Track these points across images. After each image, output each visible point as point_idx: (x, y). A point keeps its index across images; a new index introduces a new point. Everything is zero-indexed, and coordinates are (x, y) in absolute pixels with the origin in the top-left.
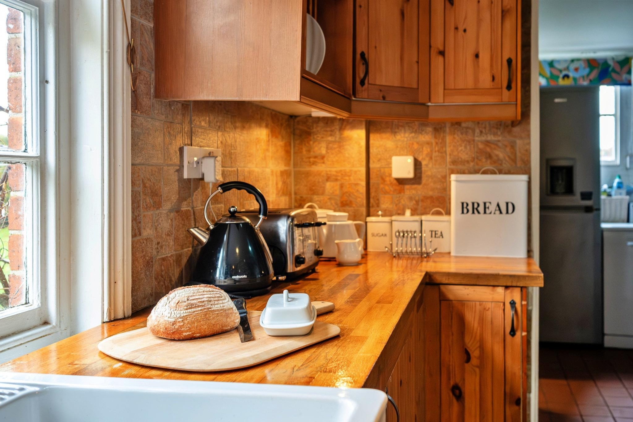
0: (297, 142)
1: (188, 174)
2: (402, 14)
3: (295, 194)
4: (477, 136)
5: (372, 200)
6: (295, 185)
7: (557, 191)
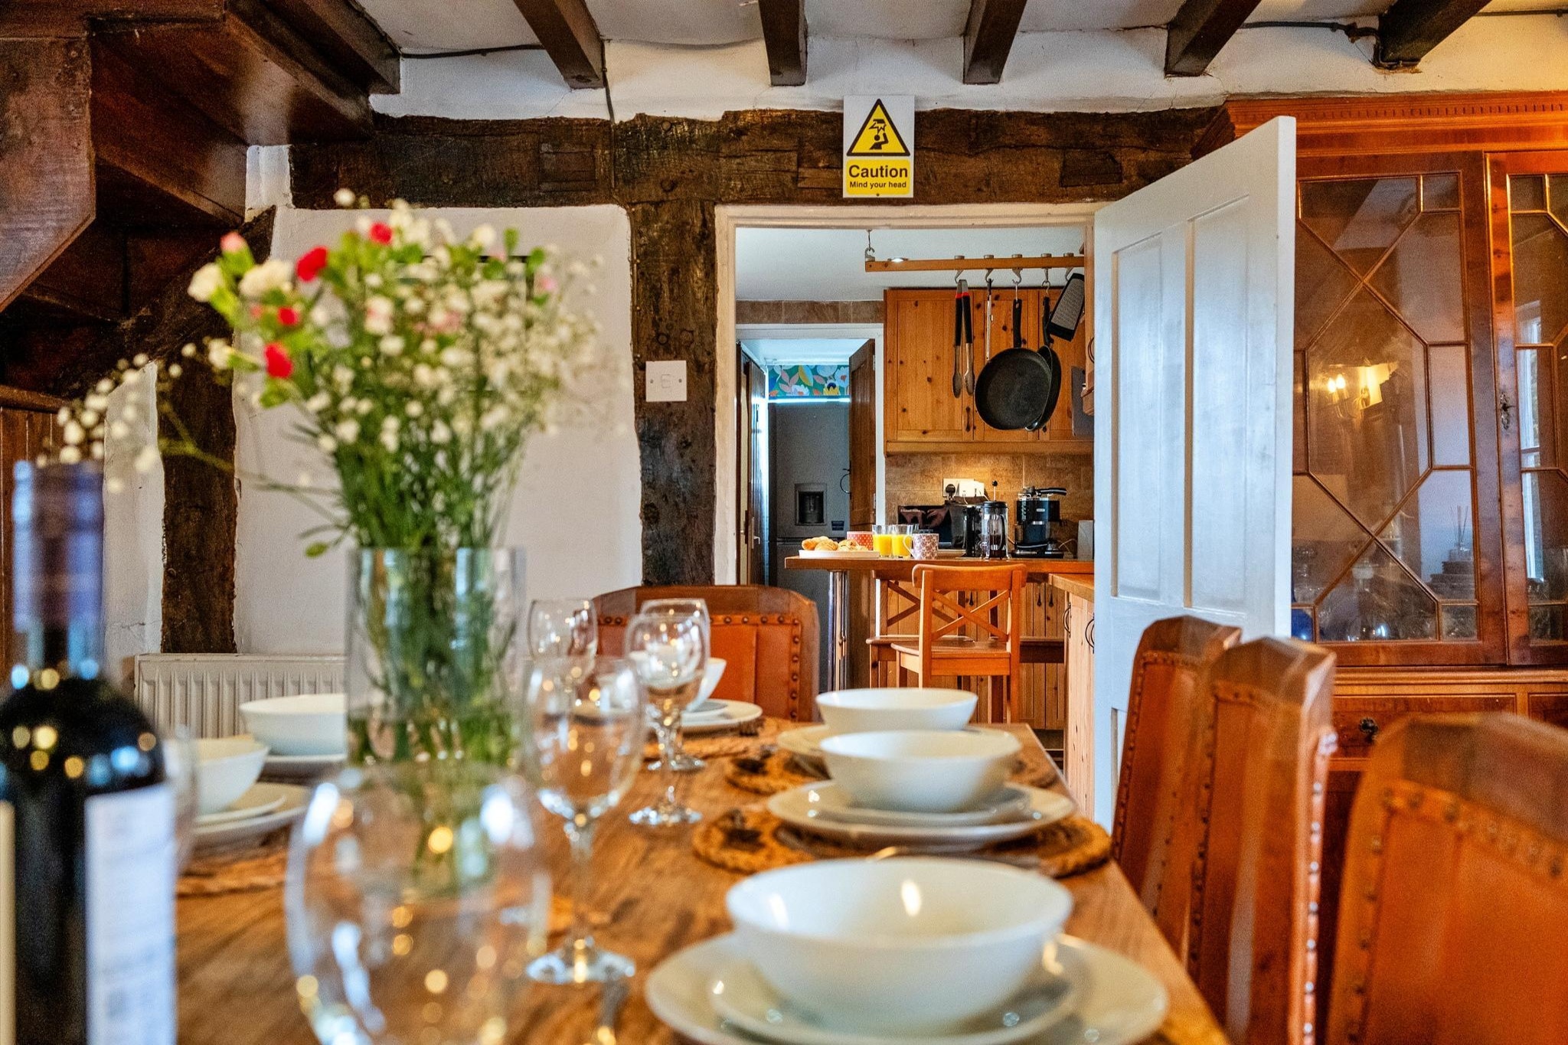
7: (809, 521)
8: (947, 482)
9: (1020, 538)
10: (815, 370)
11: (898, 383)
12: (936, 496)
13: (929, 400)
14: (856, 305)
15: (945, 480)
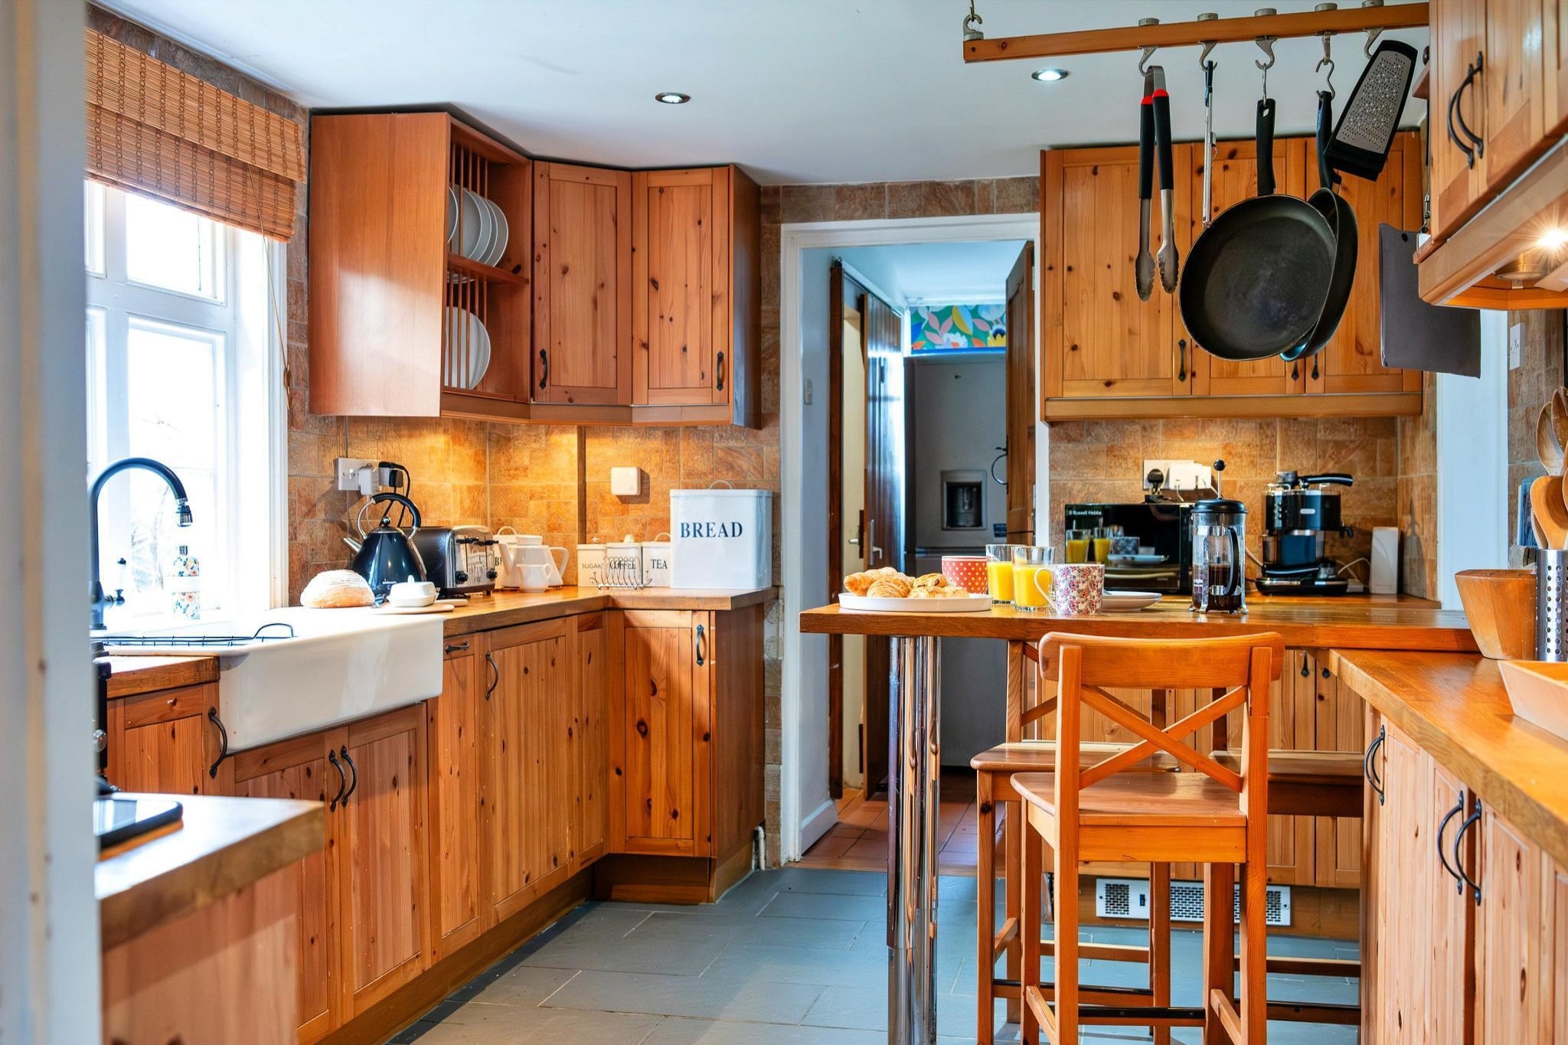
0: (494, 450)
1: (343, 486)
2: (595, 302)
3: (492, 516)
4: (717, 442)
5: (588, 525)
6: (492, 505)
7: (961, 523)
8: (1149, 466)
9: (1272, 557)
10: (975, 312)
11: (1064, 304)
12: (1132, 490)
13: (1117, 330)
14: (1002, 185)
15: (1146, 462)
